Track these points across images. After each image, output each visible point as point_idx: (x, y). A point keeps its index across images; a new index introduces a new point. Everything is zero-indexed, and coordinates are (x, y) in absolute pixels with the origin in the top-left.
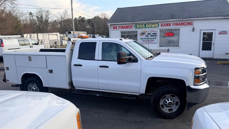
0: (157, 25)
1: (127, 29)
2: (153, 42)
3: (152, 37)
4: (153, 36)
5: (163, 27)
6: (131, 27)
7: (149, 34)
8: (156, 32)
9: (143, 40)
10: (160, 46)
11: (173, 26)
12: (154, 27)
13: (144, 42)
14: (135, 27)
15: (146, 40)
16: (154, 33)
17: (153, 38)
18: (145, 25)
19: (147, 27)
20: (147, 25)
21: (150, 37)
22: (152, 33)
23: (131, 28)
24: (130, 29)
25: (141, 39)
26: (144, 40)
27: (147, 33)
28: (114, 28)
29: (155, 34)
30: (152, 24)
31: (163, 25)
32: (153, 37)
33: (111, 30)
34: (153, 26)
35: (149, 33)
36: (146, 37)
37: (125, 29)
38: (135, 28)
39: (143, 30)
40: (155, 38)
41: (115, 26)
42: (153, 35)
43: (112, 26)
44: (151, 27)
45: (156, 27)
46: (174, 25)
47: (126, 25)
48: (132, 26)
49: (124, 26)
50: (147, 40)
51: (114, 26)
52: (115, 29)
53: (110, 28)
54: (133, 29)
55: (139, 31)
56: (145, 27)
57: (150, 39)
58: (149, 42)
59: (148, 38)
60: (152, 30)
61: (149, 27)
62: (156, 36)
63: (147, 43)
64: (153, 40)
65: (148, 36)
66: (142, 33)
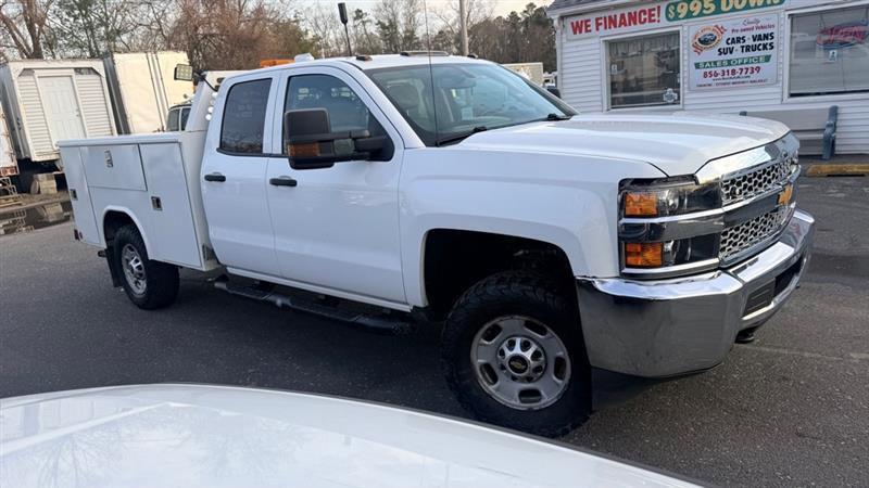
1: (633, 28)
2: (755, 76)
3: (751, 54)
4: (755, 48)
6: (651, 15)
7: (733, 42)
8: (770, 27)
9: (708, 70)
10: (792, 95)
12: (760, 4)
13: (709, 80)
14: (667, 12)
15: (719, 70)
16: (762, 32)
17: (758, 60)
19: (724, 8)
21: (738, 54)
22: (748, 35)
23: (651, 21)
24: (647, 25)
25: (697, 66)
26: (713, 70)
27: (728, 34)
28: (577, 28)
29: (765, 40)
32: (757, 53)
33: (564, 41)
35: (735, 35)
36: (723, 57)
37: (623, 29)
38: (669, 19)
39: (705, 26)
40: (767, 59)
41: (579, 19)
42: (757, 43)
43: (568, 22)
44: (747, 7)
45: (772, 4)
47: (626, 12)
48: (656, 12)
49: (618, 13)
50: (725, 69)
51: (574, 20)
52: (581, 32)
53: (559, 31)
54: (662, 25)
55: (689, 31)
56: (718, 11)
57: (742, 63)
58: (734, 80)
59: (729, 61)
60: (751, 20)
61: (738, 7)
62: (772, 47)
63: (724, 84)
64: (755, 66)
65: (731, 52)
66: (699, 40)
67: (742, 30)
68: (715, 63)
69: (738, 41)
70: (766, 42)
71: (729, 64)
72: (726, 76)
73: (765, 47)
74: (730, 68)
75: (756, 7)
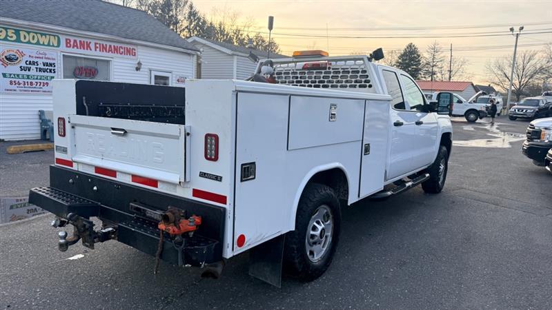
0: (54, 41)
2: (45, 88)
3: (42, 74)
4: (45, 71)
5: (71, 50)
7: (30, 64)
8: (53, 59)
9: (13, 80)
11: (96, 50)
12: (46, 44)
13: (14, 87)
15: (21, 81)
16: (49, 61)
17: (47, 78)
18: (17, 32)
19: (22, 39)
20: (22, 34)
21: (33, 72)
22: (40, 61)
25: (4, 75)
26: (17, 80)
27: (26, 58)
29: (49, 67)
30: (39, 35)
31: (72, 43)
32: (46, 74)
34: (43, 40)
35: (31, 60)
36: (23, 72)
39: (9, 48)
40: (52, 77)
42: (46, 67)
44: (38, 43)
45: (53, 46)
46: (98, 49)
50: (26, 81)
56: (18, 40)
57: (37, 79)
58: (32, 89)
59: (28, 76)
60: (42, 52)
61: (32, 41)
62: (55, 72)
63: (25, 91)
64: (45, 81)
65: (29, 70)
66: (6, 57)
67: (36, 57)
68: (18, 75)
69: (34, 64)
70: (51, 68)
71: (28, 78)
72: (26, 85)
73: (50, 71)
74: (29, 81)
75: (43, 45)
